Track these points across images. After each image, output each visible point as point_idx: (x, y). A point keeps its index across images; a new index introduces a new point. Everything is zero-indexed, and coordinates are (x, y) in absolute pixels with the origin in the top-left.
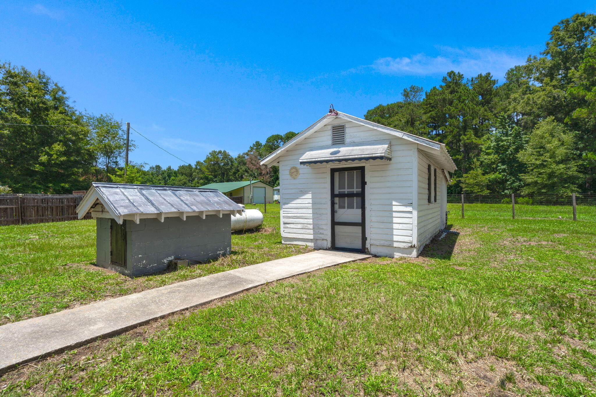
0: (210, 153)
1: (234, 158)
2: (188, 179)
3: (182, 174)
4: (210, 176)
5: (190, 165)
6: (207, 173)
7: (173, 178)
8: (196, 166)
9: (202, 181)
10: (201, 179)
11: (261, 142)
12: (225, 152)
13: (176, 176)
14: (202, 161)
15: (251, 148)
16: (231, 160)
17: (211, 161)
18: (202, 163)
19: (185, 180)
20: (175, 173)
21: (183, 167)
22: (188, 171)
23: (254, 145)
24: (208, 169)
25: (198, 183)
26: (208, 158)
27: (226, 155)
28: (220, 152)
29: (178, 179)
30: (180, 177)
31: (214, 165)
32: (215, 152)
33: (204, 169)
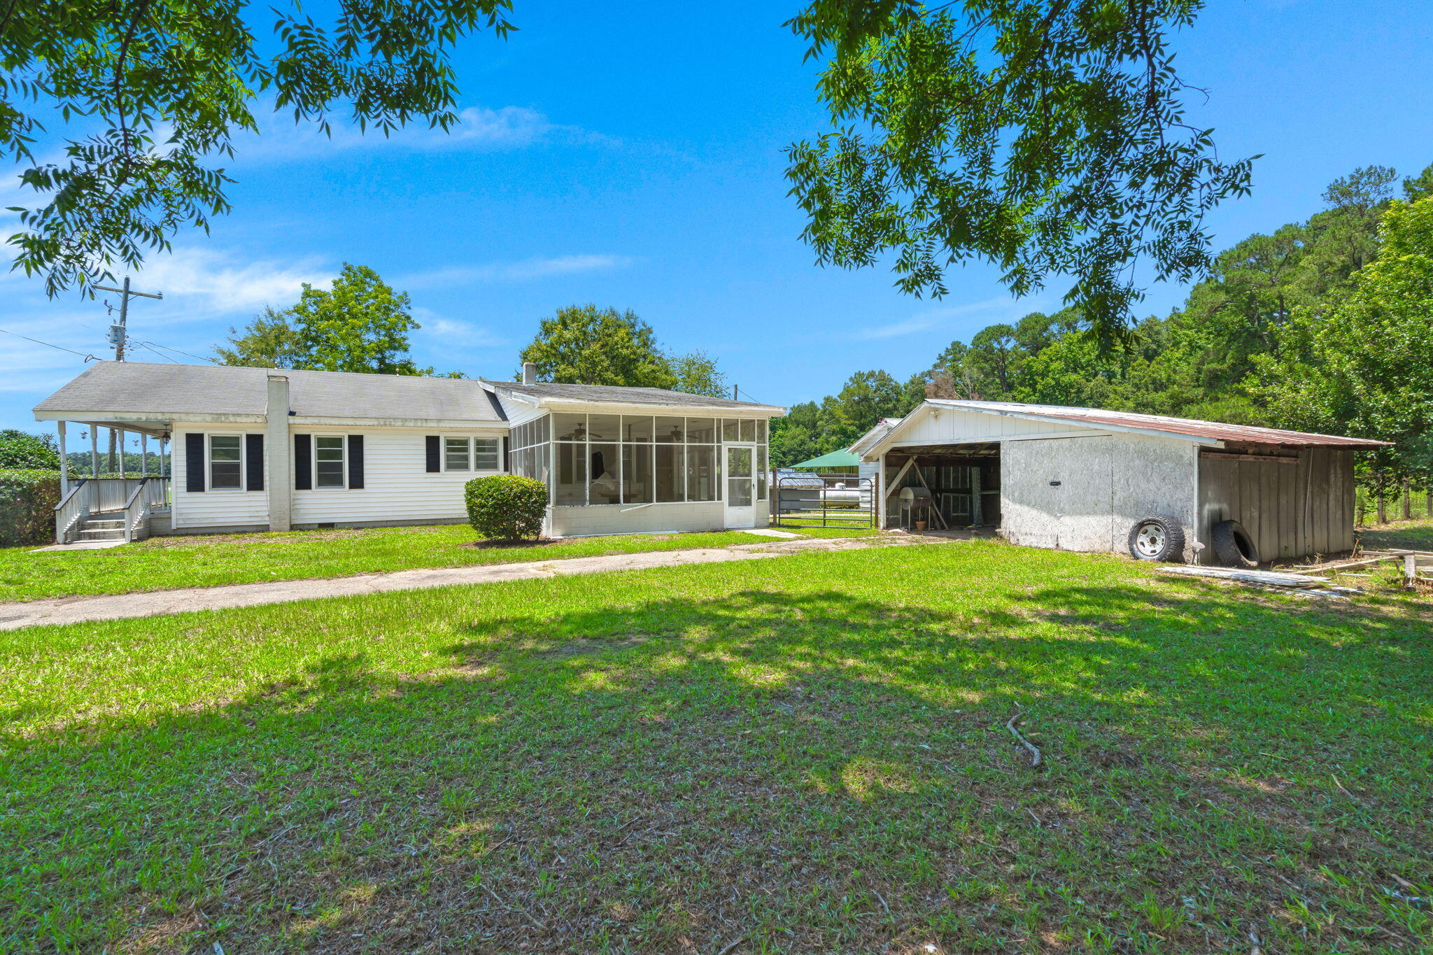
0: (851, 379)
1: (902, 384)
2: (809, 433)
3: (798, 423)
4: (851, 428)
5: (812, 404)
6: (844, 421)
7: (780, 432)
8: (824, 407)
9: (834, 438)
10: (834, 433)
11: (963, 342)
12: (881, 372)
13: (787, 428)
14: (835, 396)
15: (940, 358)
16: (897, 390)
17: (853, 394)
18: (835, 401)
19: (802, 437)
20: (784, 421)
21: (798, 409)
22: (809, 416)
23: (947, 350)
24: (846, 412)
25: (828, 442)
26: (847, 389)
27: (883, 380)
28: (872, 374)
29: (789, 434)
30: (794, 430)
31: (858, 403)
32: (860, 375)
33: (839, 413)
